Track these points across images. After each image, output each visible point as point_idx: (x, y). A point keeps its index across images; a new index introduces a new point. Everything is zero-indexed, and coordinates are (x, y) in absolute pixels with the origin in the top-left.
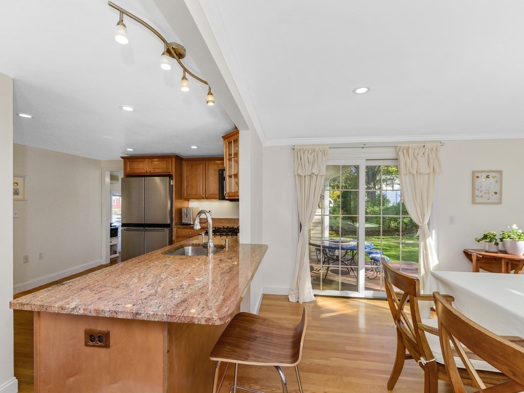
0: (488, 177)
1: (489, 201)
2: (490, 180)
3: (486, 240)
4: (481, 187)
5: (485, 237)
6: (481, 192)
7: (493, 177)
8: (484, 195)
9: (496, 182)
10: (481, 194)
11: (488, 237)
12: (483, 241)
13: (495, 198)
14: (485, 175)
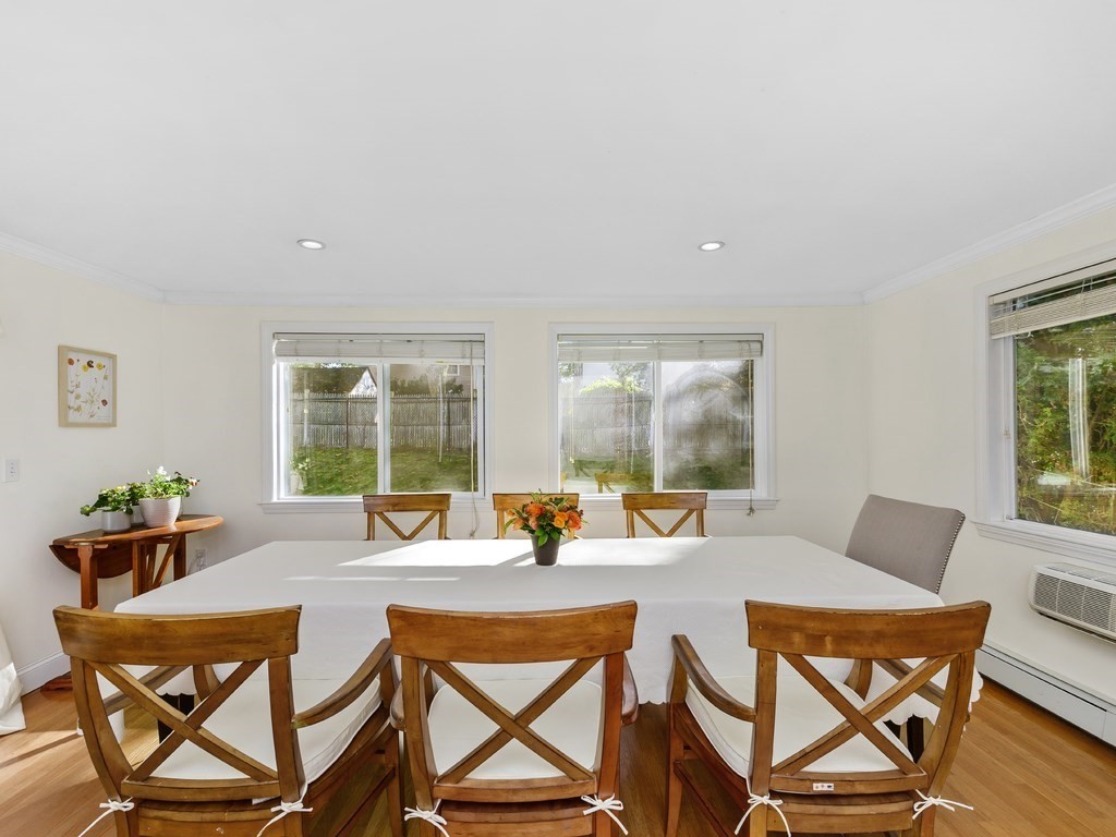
0: (90, 364)
1: (92, 420)
2: (94, 371)
3: (105, 508)
4: (77, 386)
5: (103, 501)
6: (78, 397)
7: (99, 366)
8: (83, 405)
9: (105, 378)
10: (78, 402)
11: (110, 499)
12: (99, 511)
13: (103, 413)
14: (85, 359)
